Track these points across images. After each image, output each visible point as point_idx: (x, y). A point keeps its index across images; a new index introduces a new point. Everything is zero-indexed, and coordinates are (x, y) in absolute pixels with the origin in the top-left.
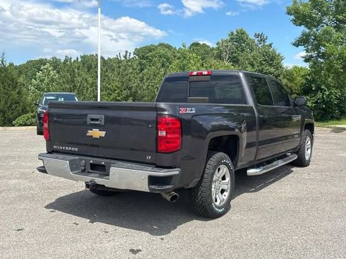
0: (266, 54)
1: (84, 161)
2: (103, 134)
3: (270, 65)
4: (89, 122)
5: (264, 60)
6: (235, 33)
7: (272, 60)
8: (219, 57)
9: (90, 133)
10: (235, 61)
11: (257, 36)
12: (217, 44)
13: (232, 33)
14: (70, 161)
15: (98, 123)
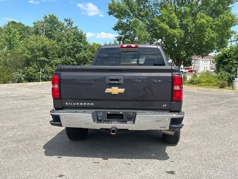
0: (76, 33)
1: (101, 113)
2: (122, 90)
3: (80, 41)
4: (108, 82)
5: (76, 38)
6: (48, 17)
7: (81, 38)
8: (37, 33)
9: (108, 90)
10: (50, 36)
11: (66, 20)
12: (34, 24)
13: (46, 17)
14: (93, 114)
15: (118, 82)
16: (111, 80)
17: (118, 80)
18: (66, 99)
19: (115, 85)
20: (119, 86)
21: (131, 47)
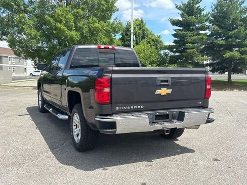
1: (151, 114)
2: (170, 91)
15: (167, 83)
16: (162, 81)
17: (167, 81)
18: (117, 103)
19: (164, 86)
20: (167, 87)
21: (108, 48)
